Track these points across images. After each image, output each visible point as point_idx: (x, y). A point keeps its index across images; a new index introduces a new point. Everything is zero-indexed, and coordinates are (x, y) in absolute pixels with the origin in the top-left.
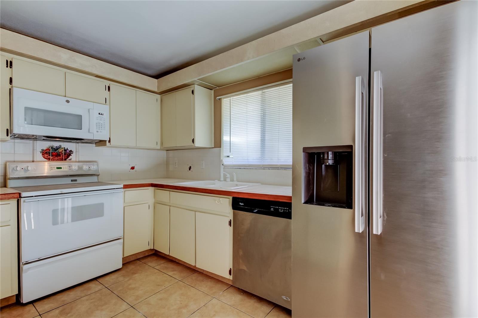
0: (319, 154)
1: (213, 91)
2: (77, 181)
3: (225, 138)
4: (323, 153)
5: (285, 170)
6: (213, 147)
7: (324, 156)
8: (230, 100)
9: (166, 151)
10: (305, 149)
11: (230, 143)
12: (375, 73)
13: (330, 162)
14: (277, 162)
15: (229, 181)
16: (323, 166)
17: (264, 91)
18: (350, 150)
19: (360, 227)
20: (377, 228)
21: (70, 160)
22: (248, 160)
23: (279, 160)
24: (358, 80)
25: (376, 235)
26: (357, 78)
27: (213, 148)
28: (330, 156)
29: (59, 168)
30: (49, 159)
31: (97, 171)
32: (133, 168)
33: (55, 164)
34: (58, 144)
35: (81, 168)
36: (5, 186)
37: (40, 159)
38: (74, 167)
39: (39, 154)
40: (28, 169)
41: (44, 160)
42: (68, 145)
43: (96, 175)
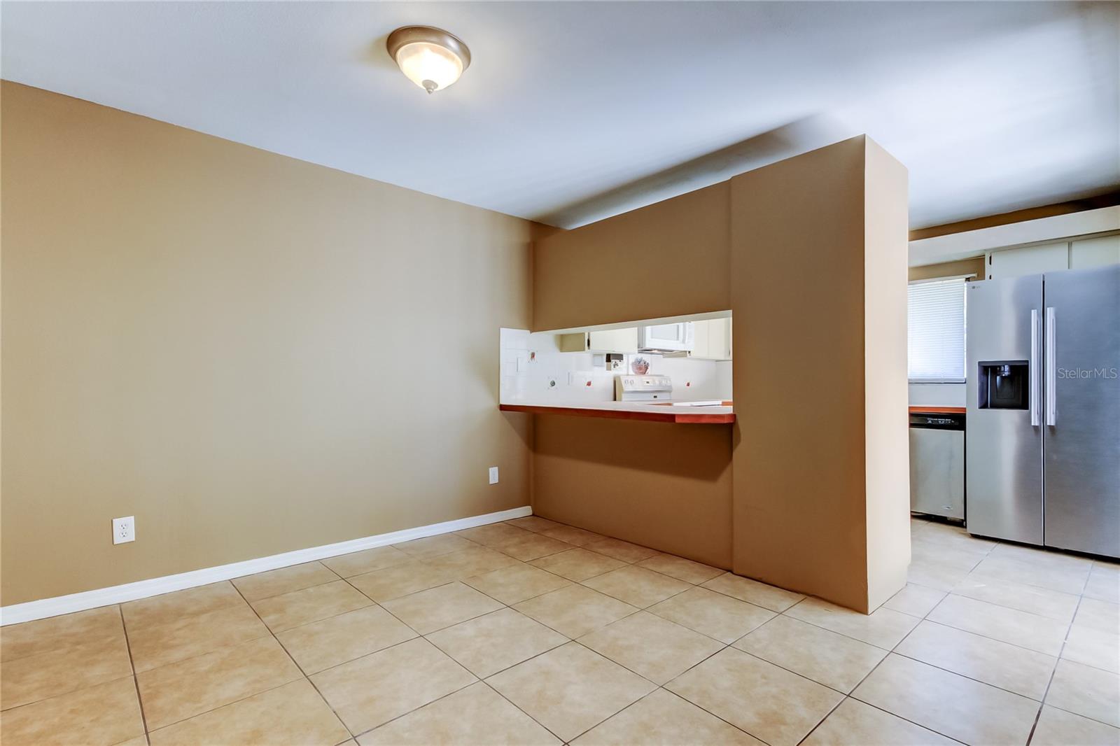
0: (996, 367)
2: (657, 398)
4: (1000, 367)
7: (1000, 369)
10: (979, 363)
12: (1048, 309)
13: (1007, 374)
16: (998, 378)
18: (1026, 364)
19: (1035, 421)
20: (1051, 420)
21: (647, 373)
24: (1034, 313)
25: (1050, 426)
26: (1033, 311)
28: (1007, 368)
29: (648, 382)
30: (636, 373)
31: (670, 386)
32: (688, 385)
33: (645, 378)
34: (640, 356)
35: (660, 383)
36: (615, 399)
37: (631, 372)
38: (657, 382)
39: (630, 367)
40: (632, 383)
41: (633, 373)
42: (646, 357)
43: (669, 392)
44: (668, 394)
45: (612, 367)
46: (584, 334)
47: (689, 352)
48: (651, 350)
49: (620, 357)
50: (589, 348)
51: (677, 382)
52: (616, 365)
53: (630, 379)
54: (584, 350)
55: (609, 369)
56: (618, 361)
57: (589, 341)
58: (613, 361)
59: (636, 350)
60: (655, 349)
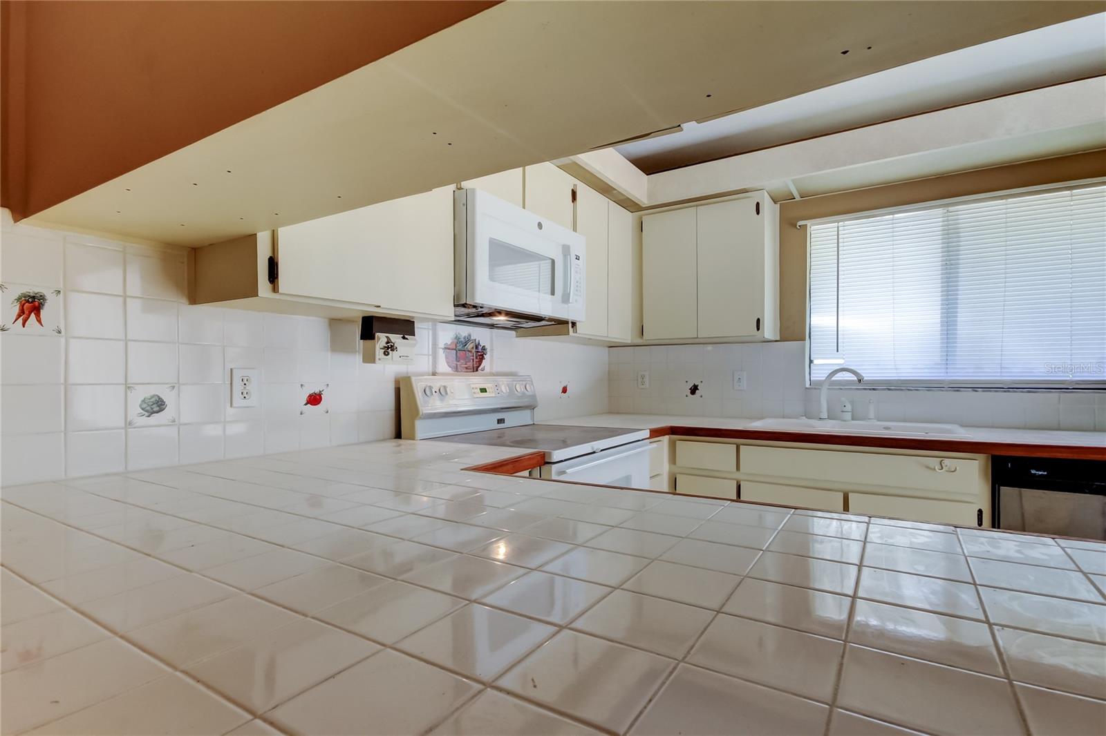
1: (779, 205)
2: (504, 423)
3: (820, 319)
5: (1029, 392)
6: (778, 339)
8: (838, 227)
9: (607, 349)
11: (838, 333)
14: (999, 375)
15: (850, 418)
17: (951, 209)
21: (483, 370)
22: (896, 369)
23: (1005, 370)
27: (776, 341)
29: (483, 390)
30: (456, 369)
31: (534, 397)
32: (565, 390)
33: (476, 380)
34: (464, 331)
35: (512, 390)
36: (398, 435)
37: (443, 366)
38: (504, 389)
39: (441, 355)
40: (443, 393)
41: (449, 370)
42: (480, 335)
43: (531, 407)
44: (528, 412)
45: (379, 353)
46: (253, 237)
47: (574, 324)
48: (490, 315)
49: (405, 327)
50: (275, 289)
51: (545, 386)
52: (389, 348)
53: (437, 383)
54: (254, 293)
55: (369, 358)
56: (396, 338)
57: (273, 265)
58: (382, 338)
59: (449, 311)
60: (499, 312)
